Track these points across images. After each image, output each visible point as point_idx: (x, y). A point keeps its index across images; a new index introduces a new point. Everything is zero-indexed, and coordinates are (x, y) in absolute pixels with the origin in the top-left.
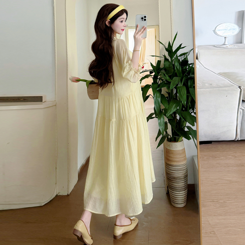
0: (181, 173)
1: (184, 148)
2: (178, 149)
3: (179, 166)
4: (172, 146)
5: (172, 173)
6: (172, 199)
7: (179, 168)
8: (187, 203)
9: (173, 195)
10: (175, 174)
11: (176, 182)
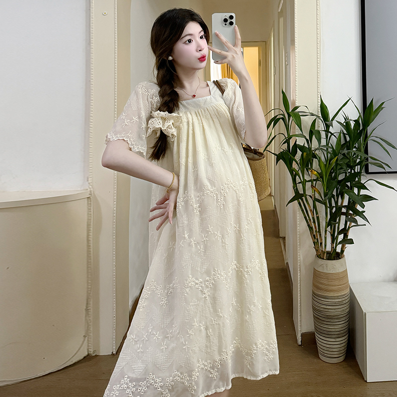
0: (339, 310)
1: (346, 269)
2: (338, 272)
3: (338, 297)
4: (327, 267)
5: (326, 308)
6: (320, 349)
7: (337, 300)
8: (346, 356)
9: (323, 344)
10: (330, 311)
11: (329, 323)
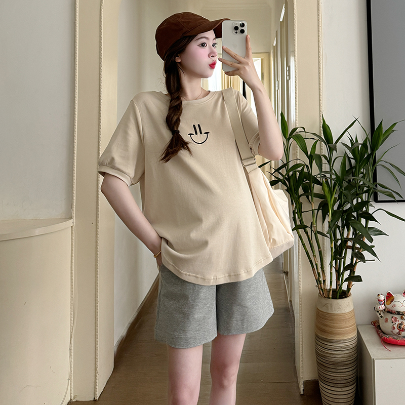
2: (344, 312)
4: (331, 306)
5: (331, 354)
11: (334, 371)
